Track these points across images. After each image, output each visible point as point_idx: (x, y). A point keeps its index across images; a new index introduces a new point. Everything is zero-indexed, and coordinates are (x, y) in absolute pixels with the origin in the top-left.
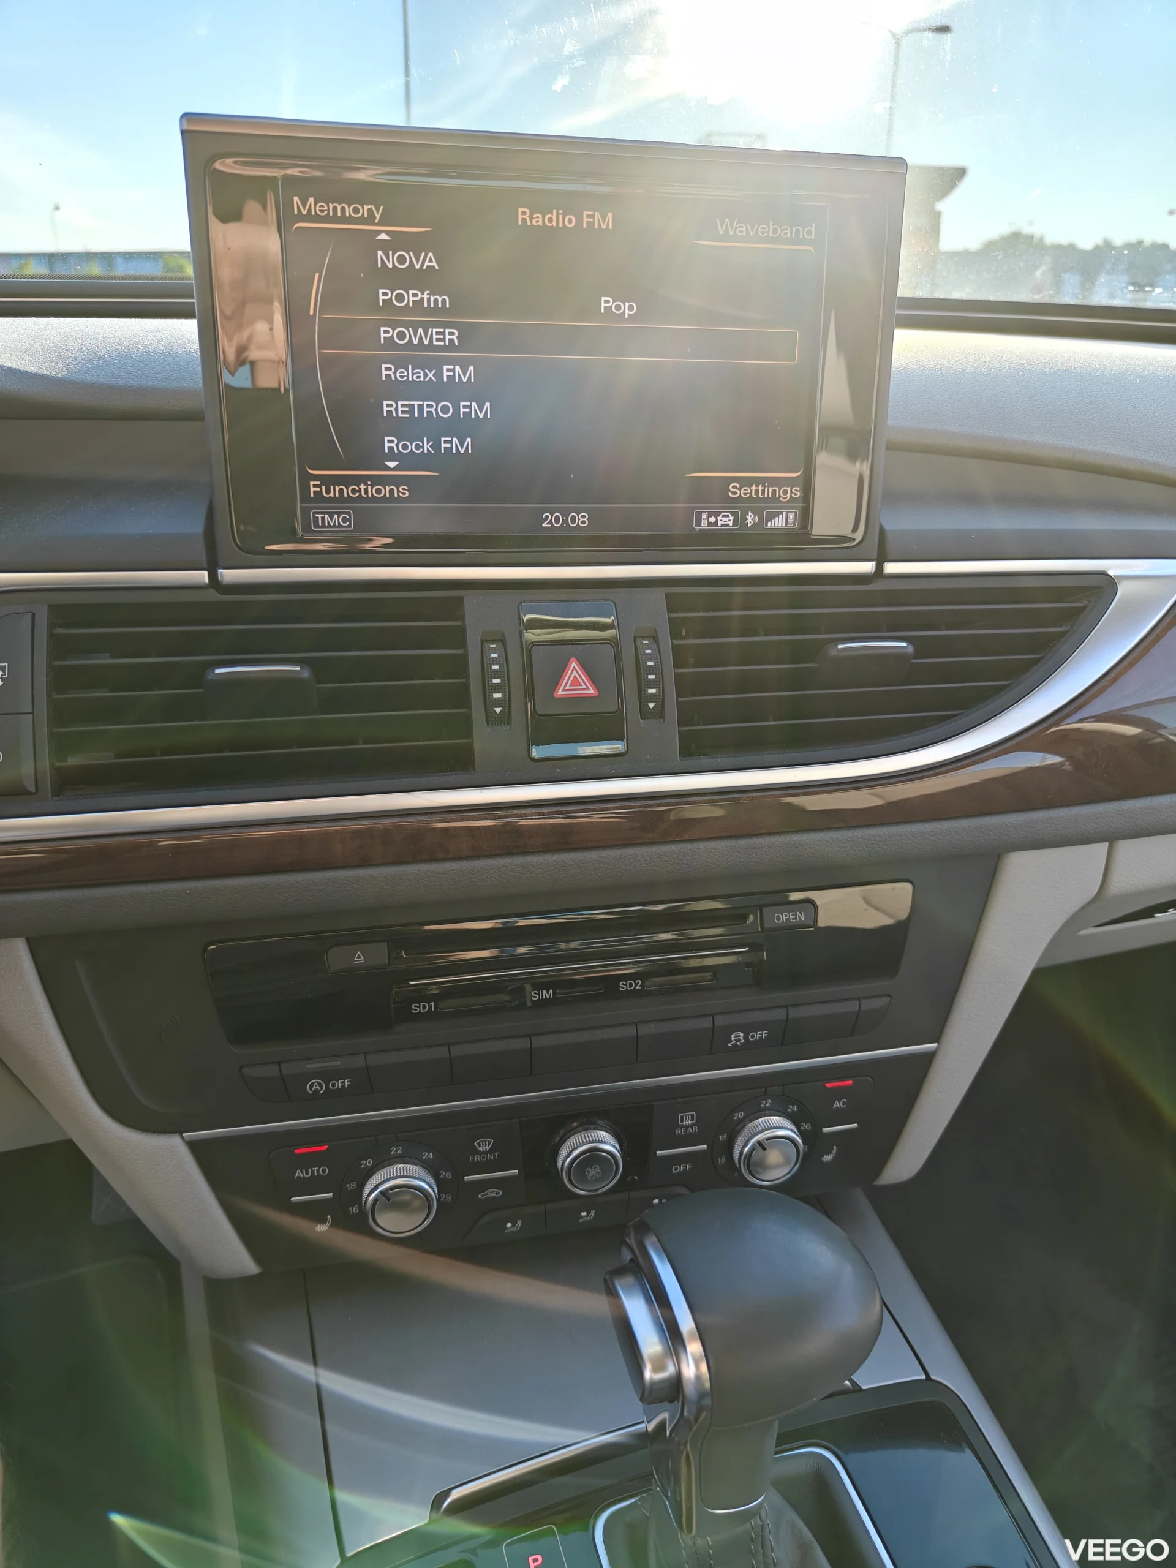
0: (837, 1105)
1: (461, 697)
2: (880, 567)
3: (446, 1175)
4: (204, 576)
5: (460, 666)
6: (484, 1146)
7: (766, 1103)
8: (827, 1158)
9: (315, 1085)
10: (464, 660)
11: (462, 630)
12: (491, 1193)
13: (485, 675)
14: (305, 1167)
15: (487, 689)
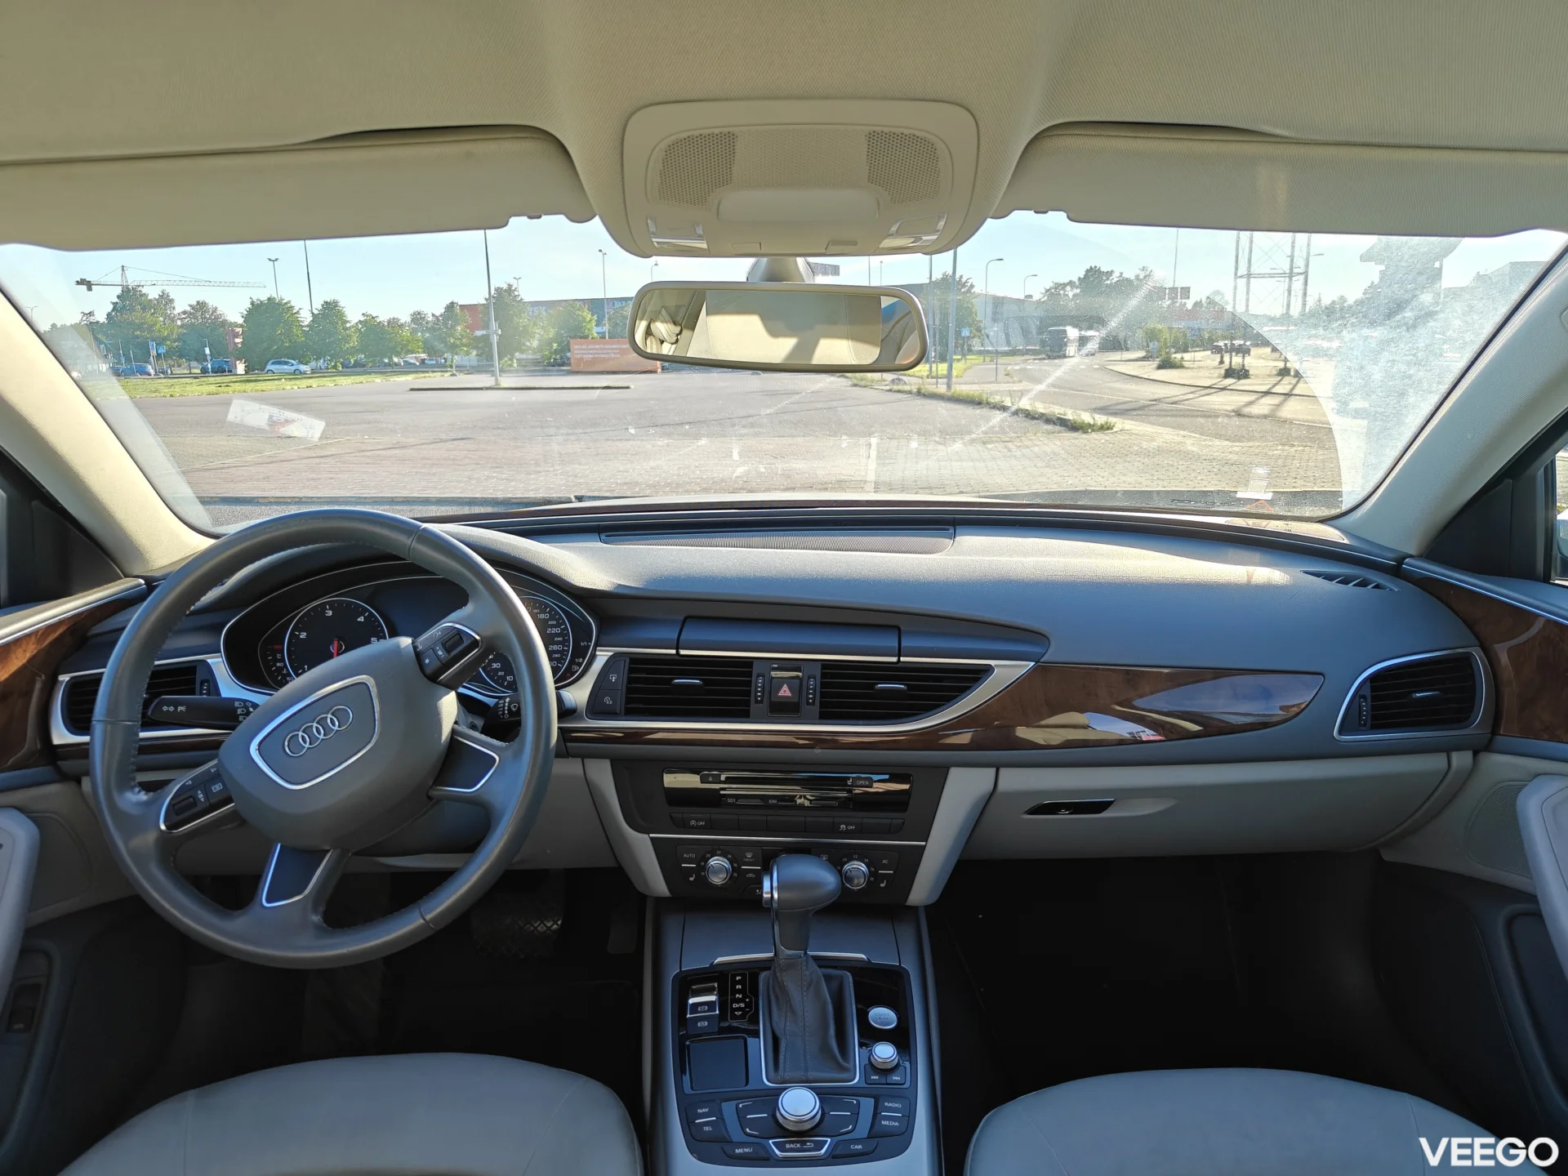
0: (884, 861)
1: (748, 693)
2: (899, 659)
3: (735, 865)
4: (674, 652)
5: (749, 684)
6: (749, 855)
7: (856, 856)
8: (882, 885)
9: (693, 823)
10: (751, 681)
11: (751, 672)
12: (751, 875)
13: (757, 687)
14: (687, 853)
15: (757, 692)
